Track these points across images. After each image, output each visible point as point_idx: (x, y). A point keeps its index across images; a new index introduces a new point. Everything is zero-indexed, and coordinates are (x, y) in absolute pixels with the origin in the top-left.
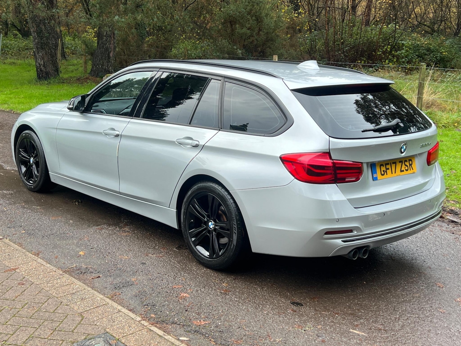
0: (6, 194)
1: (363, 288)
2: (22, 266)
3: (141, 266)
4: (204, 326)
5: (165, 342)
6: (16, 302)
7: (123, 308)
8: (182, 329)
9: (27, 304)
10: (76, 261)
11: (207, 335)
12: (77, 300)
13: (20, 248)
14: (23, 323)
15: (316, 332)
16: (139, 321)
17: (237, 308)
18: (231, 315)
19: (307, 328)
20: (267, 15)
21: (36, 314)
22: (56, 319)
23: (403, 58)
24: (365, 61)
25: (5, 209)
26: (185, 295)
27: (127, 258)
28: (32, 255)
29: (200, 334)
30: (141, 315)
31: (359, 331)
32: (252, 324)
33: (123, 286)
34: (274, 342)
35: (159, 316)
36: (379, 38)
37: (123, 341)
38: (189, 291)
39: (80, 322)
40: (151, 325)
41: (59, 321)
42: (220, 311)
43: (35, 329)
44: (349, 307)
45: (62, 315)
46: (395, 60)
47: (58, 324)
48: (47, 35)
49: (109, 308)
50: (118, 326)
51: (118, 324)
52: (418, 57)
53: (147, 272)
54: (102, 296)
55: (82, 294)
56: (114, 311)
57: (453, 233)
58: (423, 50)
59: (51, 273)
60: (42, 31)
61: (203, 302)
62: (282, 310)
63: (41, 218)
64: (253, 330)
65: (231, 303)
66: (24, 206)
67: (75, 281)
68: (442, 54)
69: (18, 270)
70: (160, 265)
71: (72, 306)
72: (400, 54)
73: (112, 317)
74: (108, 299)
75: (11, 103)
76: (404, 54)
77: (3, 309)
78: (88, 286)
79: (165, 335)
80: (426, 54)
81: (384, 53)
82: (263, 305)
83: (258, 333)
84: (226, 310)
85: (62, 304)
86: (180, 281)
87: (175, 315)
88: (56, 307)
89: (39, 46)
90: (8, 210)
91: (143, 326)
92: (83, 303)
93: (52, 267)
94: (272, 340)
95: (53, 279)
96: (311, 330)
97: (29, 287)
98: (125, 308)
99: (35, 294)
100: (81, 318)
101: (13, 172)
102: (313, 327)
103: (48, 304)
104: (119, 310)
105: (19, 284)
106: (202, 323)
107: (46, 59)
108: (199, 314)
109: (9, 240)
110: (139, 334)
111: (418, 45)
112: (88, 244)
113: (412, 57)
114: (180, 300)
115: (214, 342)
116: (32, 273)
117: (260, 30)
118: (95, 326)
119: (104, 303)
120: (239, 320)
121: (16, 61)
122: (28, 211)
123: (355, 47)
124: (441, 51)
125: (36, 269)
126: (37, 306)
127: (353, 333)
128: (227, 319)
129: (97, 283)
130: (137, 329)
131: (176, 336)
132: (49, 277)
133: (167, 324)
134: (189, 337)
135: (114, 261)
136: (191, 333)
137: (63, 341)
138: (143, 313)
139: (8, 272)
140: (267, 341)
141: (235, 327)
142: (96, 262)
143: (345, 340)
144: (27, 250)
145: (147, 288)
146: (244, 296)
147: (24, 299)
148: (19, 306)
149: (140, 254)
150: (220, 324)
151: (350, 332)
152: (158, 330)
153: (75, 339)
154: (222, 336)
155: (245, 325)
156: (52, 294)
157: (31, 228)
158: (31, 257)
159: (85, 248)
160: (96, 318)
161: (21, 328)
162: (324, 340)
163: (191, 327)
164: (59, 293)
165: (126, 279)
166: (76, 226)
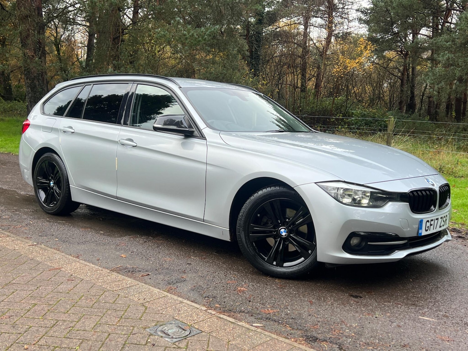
0: (27, 211)
1: (411, 285)
2: (65, 265)
3: (188, 266)
4: (273, 314)
5: (239, 327)
6: (71, 295)
7: (184, 300)
8: (253, 318)
9: (83, 296)
10: (120, 262)
11: (280, 321)
12: (134, 293)
13: (58, 252)
14: (86, 312)
15: (388, 319)
16: (206, 311)
17: (300, 299)
18: (297, 305)
19: (378, 316)
21: (96, 305)
22: (119, 309)
23: (353, 125)
25: (32, 222)
26: (242, 289)
27: (170, 259)
28: (72, 257)
29: (272, 320)
30: (204, 305)
31: (428, 317)
32: (321, 312)
33: (177, 282)
34: (352, 327)
35: (224, 305)
36: (332, 107)
37: (196, 327)
38: (245, 286)
39: (145, 312)
40: (219, 314)
41: (123, 311)
42: (284, 302)
43: (100, 317)
44: (408, 299)
45: (123, 305)
46: (346, 126)
47: (123, 313)
49: (170, 300)
50: (185, 314)
51: (184, 313)
53: (195, 270)
54: (159, 290)
55: (138, 288)
56: (176, 302)
57: (465, 246)
59: (98, 272)
60: (36, 86)
61: (264, 295)
62: (345, 301)
63: (70, 229)
64: (324, 317)
65: (291, 295)
66: (49, 220)
67: (126, 278)
69: (63, 269)
70: (207, 265)
71: (131, 297)
72: (350, 121)
73: (175, 307)
74: (165, 292)
76: (354, 121)
77: (60, 301)
78: (140, 282)
79: (237, 322)
81: (337, 119)
82: (324, 297)
83: (331, 319)
84: (290, 301)
85: (120, 296)
86: (232, 278)
87: (240, 305)
88: (115, 299)
89: (32, 100)
90: (34, 223)
91: (211, 314)
92: (142, 295)
93: (98, 267)
94: (348, 325)
95: (102, 276)
96: (381, 317)
97: (79, 283)
98: (185, 299)
99: (88, 288)
100: (144, 308)
102: (382, 314)
103: (105, 296)
104: (180, 301)
105: (68, 280)
108: (263, 304)
109: (44, 246)
110: (209, 321)
111: (365, 114)
112: (127, 249)
114: (239, 293)
115: (290, 327)
116: (79, 272)
118: (161, 315)
119: (163, 296)
120: (306, 309)
121: (4, 118)
122: (55, 224)
125: (81, 268)
126: (95, 298)
127: (424, 319)
128: (294, 308)
129: (149, 280)
130: (206, 317)
131: (248, 323)
132: (97, 275)
133: (235, 312)
134: (262, 324)
135: (158, 262)
136: (263, 320)
137: (134, 327)
138: (206, 304)
139: (53, 271)
140: (344, 326)
141: (305, 315)
142: (140, 263)
143: (419, 325)
144: (66, 254)
145: (201, 283)
146: (301, 290)
147: (78, 292)
148: (76, 297)
149: (182, 257)
150: (289, 312)
151: (420, 318)
152: (228, 317)
153: (146, 325)
154: (296, 322)
155: (315, 313)
156: (106, 288)
157: (64, 236)
158: (72, 259)
159: (125, 252)
160: (160, 308)
161: (85, 316)
162: (399, 325)
163: (261, 315)
164: (113, 288)
165: (177, 276)
166: (108, 235)
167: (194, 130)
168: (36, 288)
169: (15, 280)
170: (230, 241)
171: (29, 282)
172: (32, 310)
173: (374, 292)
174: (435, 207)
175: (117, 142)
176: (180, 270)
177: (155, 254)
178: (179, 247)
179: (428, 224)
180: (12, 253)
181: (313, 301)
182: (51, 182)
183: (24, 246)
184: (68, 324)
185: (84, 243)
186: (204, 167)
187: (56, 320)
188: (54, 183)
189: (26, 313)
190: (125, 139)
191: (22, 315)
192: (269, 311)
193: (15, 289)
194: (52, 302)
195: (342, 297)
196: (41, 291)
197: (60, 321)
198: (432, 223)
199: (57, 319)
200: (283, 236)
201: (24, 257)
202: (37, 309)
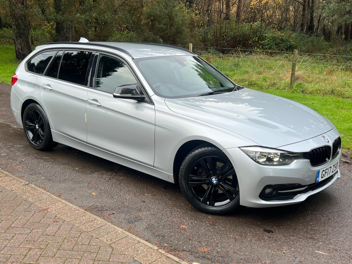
0: (20, 147)
1: (310, 217)
2: (51, 206)
3: (143, 203)
4: (208, 252)
6: (56, 238)
7: (140, 239)
8: (192, 256)
9: (65, 238)
10: (91, 201)
11: (213, 260)
12: (103, 233)
13: (45, 191)
14: (68, 255)
15: (292, 254)
16: (157, 250)
17: (227, 236)
18: (225, 242)
19: (285, 251)
20: (176, 15)
21: (75, 247)
22: (92, 251)
23: (266, 46)
24: (241, 48)
25: (23, 160)
26: (184, 227)
27: (129, 197)
28: (56, 197)
29: (207, 259)
30: (156, 244)
31: (322, 251)
32: (243, 249)
33: (135, 221)
35: (170, 245)
36: (250, 32)
38: (186, 223)
39: (112, 253)
40: (167, 253)
41: (96, 253)
42: (216, 240)
43: (79, 260)
44: (307, 232)
45: (96, 247)
46: (261, 47)
47: (96, 255)
48: (24, 27)
49: (130, 240)
50: (142, 255)
51: (142, 253)
52: (276, 45)
53: (149, 208)
54: (121, 230)
55: (106, 229)
56: (135, 242)
58: (278, 40)
59: (76, 212)
60: (20, 24)
61: (200, 232)
62: (260, 237)
63: (53, 167)
64: (245, 254)
65: (221, 232)
66: (37, 157)
67: (97, 217)
68: (290, 43)
69: (49, 210)
70: (157, 203)
71: (101, 238)
72: (264, 43)
73: (134, 247)
74: (127, 232)
75: (2, 77)
76: (267, 43)
77: (48, 244)
78: (107, 221)
79: (181, 261)
80: (280, 43)
81: (253, 42)
82: (245, 233)
83: (251, 257)
84: (220, 238)
85: (93, 237)
86: (176, 215)
87: (182, 244)
88: (89, 241)
89: (18, 35)
90: (26, 161)
91: (161, 254)
92: (109, 236)
93: (75, 206)
94: (263, 262)
95: (79, 216)
96: (288, 252)
97: (62, 224)
98: (141, 238)
99: (69, 230)
100: (111, 249)
101: (19, 129)
102: (288, 250)
103: (82, 238)
104: (138, 241)
105: (54, 222)
106: (205, 250)
107: (23, 45)
108: (200, 242)
109: (34, 185)
110: (160, 261)
111: (275, 37)
112: (97, 187)
113: (272, 45)
114: (182, 231)
116: (61, 212)
117: (171, 25)
118: (124, 255)
119: (125, 236)
120: (232, 246)
122: (41, 161)
123: (234, 38)
124: (290, 41)
125: (63, 208)
126: (74, 240)
127: (319, 254)
128: (223, 246)
129: (114, 219)
130: (158, 257)
131: (189, 261)
132: (75, 215)
133: (179, 251)
134: (200, 262)
135: (120, 200)
136: (200, 258)
138: (157, 242)
139: (42, 212)
140: (260, 263)
141: (231, 252)
142: (107, 201)
143: (315, 260)
144: (51, 192)
145: (153, 222)
146: (228, 226)
147: (62, 235)
148: (60, 240)
149: (138, 194)
150: (219, 250)
151: (316, 252)
152: (174, 257)
154: (225, 261)
155: (238, 250)
156: (82, 229)
157: (49, 175)
158: (56, 199)
159: (95, 190)
160: (123, 248)
161: (67, 260)
162: (301, 260)
163: (199, 254)
164: (88, 229)
165: (135, 215)
166: (82, 172)
167: (145, 96)
168: (30, 231)
169: (14, 223)
170: (174, 183)
171: (24, 224)
172: (28, 256)
173: (282, 226)
174: (329, 159)
175: (86, 101)
176: (137, 209)
177: (118, 191)
178: (136, 184)
179: (324, 173)
180: (10, 194)
181: (237, 238)
183: (19, 186)
185: (64, 181)
186: (153, 127)
188: (39, 127)
189: (24, 258)
190: (92, 99)
191: (21, 261)
192: (204, 249)
193: (14, 233)
194: (43, 246)
195: (258, 232)
196: (34, 234)
198: (327, 171)
200: (214, 183)
201: (19, 198)
202: (32, 254)
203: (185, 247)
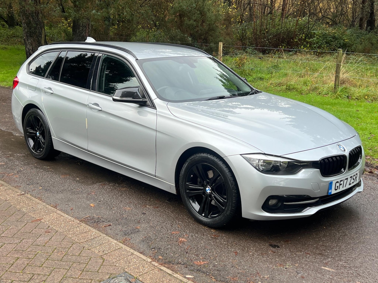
0: (20, 156)
1: (324, 232)
2: (45, 217)
3: (143, 215)
4: (204, 265)
5: (174, 279)
6: (46, 248)
7: (135, 251)
8: (187, 269)
9: (55, 249)
10: (88, 212)
11: (208, 273)
12: (96, 245)
13: (40, 202)
14: (56, 265)
15: (295, 270)
16: (150, 262)
17: (227, 250)
18: (224, 256)
19: (288, 267)
20: (209, 10)
21: (65, 258)
22: (82, 262)
23: (314, 44)
24: (285, 47)
25: (22, 169)
26: (183, 239)
27: (129, 209)
28: (51, 207)
29: (202, 272)
30: (150, 256)
31: (329, 267)
32: (243, 263)
33: (131, 233)
34: (264, 279)
35: (165, 257)
37: (141, 279)
38: (186, 236)
39: (102, 264)
40: (160, 266)
41: (85, 263)
42: (215, 253)
43: (67, 270)
44: (317, 248)
45: (86, 258)
46: (308, 46)
47: (85, 266)
49: (123, 252)
50: (134, 267)
51: (133, 265)
52: (327, 43)
53: (148, 221)
54: (116, 242)
55: (99, 240)
56: (128, 254)
58: (330, 38)
59: (70, 223)
61: (199, 246)
62: (264, 251)
63: (53, 177)
64: (244, 269)
65: (221, 246)
66: (36, 166)
67: (91, 229)
68: (344, 41)
69: (43, 221)
70: (158, 215)
71: (93, 250)
72: (312, 41)
73: (127, 259)
74: (121, 244)
75: (9, 81)
76: (315, 41)
77: (37, 254)
78: (102, 233)
79: (173, 273)
80: (332, 41)
81: (300, 40)
82: (248, 247)
83: (249, 271)
84: (219, 252)
85: (84, 248)
86: (177, 228)
87: (178, 257)
88: (80, 251)
89: (28, 35)
90: (24, 170)
91: (154, 266)
92: (102, 247)
93: (70, 217)
94: (262, 277)
95: (73, 227)
96: (291, 268)
97: (54, 235)
98: (136, 251)
99: (61, 240)
100: (102, 261)
101: (21, 137)
102: (292, 265)
103: (73, 249)
104: (132, 253)
105: (46, 232)
106: (202, 263)
107: (34, 45)
108: (197, 255)
109: (30, 195)
111: (326, 34)
112: (96, 198)
113: (321, 44)
114: (180, 244)
115: (214, 279)
116: (55, 223)
117: (203, 22)
118: (115, 267)
119: (119, 247)
120: (231, 260)
121: (7, 46)
122: (41, 171)
123: (277, 36)
124: (344, 39)
125: (57, 219)
126: (65, 251)
127: (325, 270)
128: (221, 259)
129: (110, 230)
130: (150, 269)
131: (182, 274)
132: (69, 226)
133: (173, 264)
134: (193, 275)
135: (119, 211)
136: (195, 272)
137: (92, 280)
138: (152, 255)
139: (35, 222)
140: (258, 278)
141: (229, 266)
142: (105, 213)
143: (320, 276)
144: (46, 203)
145: (151, 234)
146: (231, 240)
147: (52, 245)
148: (50, 250)
149: (139, 206)
150: (216, 264)
151: (322, 269)
152: (167, 269)
153: (101, 278)
154: (220, 274)
155: (237, 264)
156: (75, 240)
157: (47, 185)
158: (51, 209)
159: (94, 201)
160: (115, 260)
161: (55, 269)
162: (303, 276)
163: (194, 267)
164: (80, 240)
165: (132, 227)
166: (82, 183)
167: (147, 100)
168: (19, 241)
169: (4, 233)
170: (176, 194)
171: (15, 235)
172: (15, 265)
173: (290, 241)
174: (345, 170)
175: (86, 105)
176: (135, 221)
177: (118, 203)
178: (138, 195)
179: (338, 184)
180: (4, 203)
181: (238, 252)
182: (37, 133)
183: (14, 196)
184: (41, 278)
185: (62, 192)
186: (154, 133)
187: (33, 274)
188: (40, 134)
189: (10, 267)
190: (93, 103)
191: (7, 269)
192: (200, 263)
193: (3, 243)
194: (31, 256)
195: (262, 247)
196: (23, 244)
197: (35, 275)
198: (342, 183)
199: (33, 272)
200: (208, 193)
201: (13, 208)
202: (19, 263)
203: (180, 260)
